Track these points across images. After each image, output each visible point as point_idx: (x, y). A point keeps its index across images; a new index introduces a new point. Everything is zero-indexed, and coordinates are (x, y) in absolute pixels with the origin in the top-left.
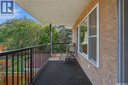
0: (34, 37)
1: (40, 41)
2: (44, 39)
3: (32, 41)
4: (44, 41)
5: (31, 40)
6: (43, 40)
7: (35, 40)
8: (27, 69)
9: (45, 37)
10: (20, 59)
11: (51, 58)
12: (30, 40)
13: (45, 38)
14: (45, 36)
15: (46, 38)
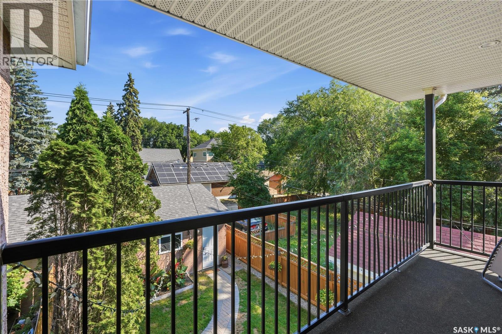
0: (360, 150)
1: (384, 164)
2: (403, 154)
3: (354, 165)
4: (403, 166)
5: (349, 162)
6: (397, 159)
7: (366, 160)
8: (331, 259)
9: (406, 147)
10: (314, 221)
11: (431, 247)
12: (347, 160)
13: (407, 150)
14: (405, 142)
15: (411, 152)
